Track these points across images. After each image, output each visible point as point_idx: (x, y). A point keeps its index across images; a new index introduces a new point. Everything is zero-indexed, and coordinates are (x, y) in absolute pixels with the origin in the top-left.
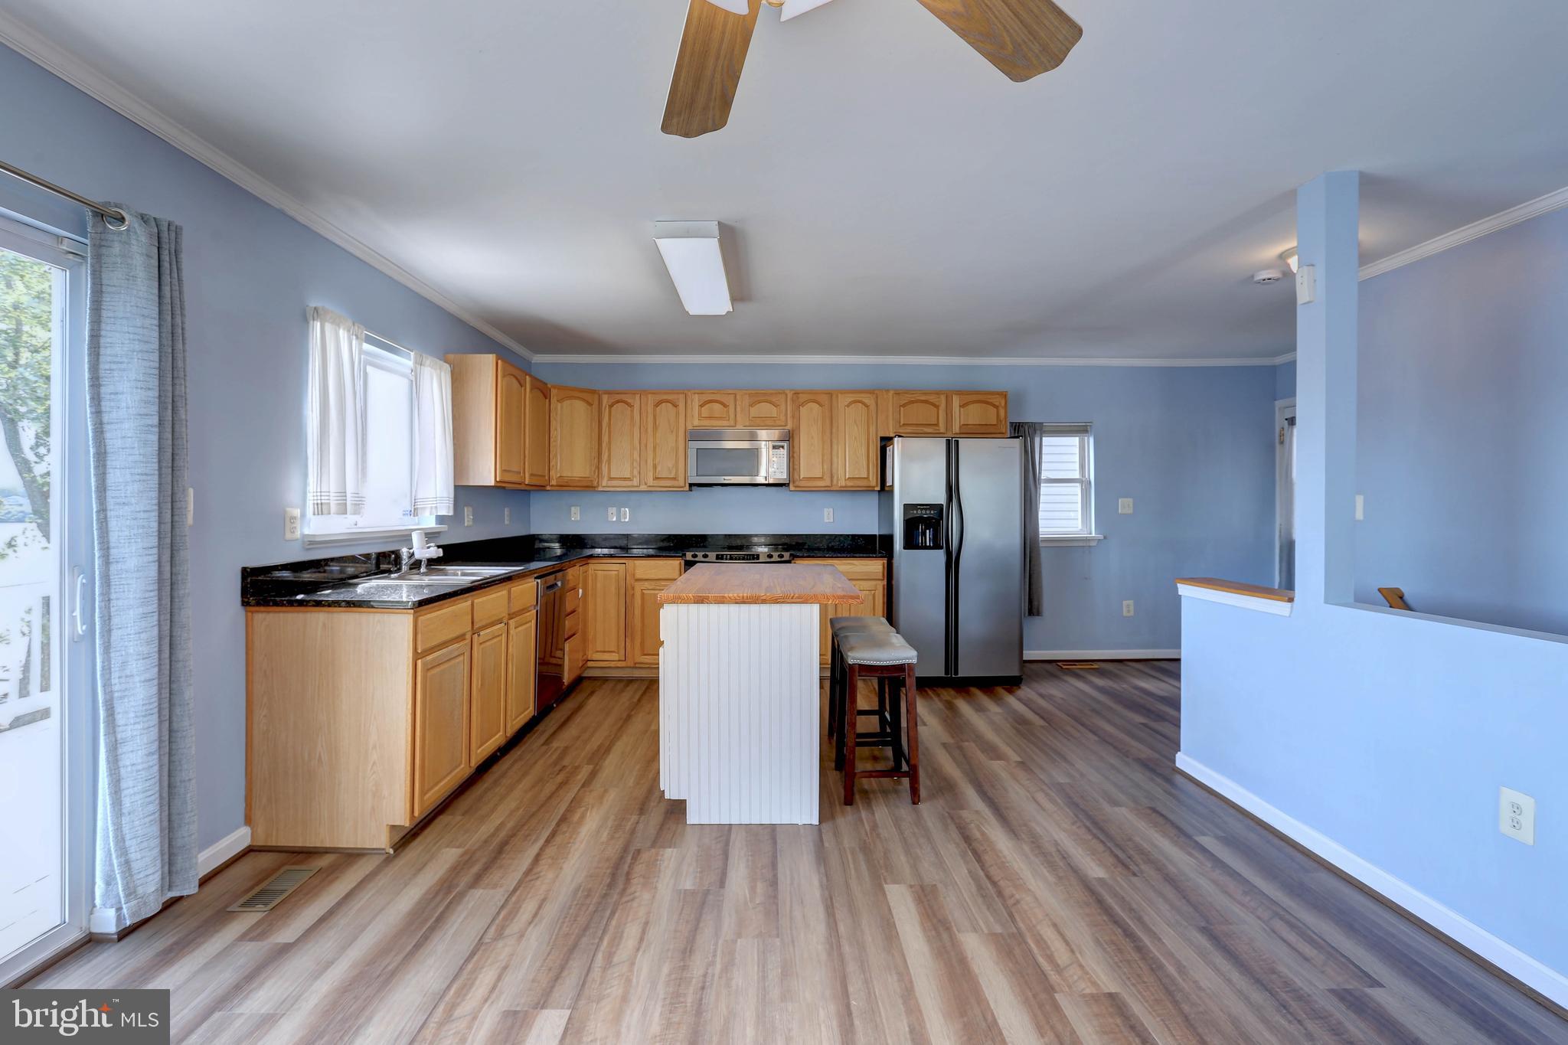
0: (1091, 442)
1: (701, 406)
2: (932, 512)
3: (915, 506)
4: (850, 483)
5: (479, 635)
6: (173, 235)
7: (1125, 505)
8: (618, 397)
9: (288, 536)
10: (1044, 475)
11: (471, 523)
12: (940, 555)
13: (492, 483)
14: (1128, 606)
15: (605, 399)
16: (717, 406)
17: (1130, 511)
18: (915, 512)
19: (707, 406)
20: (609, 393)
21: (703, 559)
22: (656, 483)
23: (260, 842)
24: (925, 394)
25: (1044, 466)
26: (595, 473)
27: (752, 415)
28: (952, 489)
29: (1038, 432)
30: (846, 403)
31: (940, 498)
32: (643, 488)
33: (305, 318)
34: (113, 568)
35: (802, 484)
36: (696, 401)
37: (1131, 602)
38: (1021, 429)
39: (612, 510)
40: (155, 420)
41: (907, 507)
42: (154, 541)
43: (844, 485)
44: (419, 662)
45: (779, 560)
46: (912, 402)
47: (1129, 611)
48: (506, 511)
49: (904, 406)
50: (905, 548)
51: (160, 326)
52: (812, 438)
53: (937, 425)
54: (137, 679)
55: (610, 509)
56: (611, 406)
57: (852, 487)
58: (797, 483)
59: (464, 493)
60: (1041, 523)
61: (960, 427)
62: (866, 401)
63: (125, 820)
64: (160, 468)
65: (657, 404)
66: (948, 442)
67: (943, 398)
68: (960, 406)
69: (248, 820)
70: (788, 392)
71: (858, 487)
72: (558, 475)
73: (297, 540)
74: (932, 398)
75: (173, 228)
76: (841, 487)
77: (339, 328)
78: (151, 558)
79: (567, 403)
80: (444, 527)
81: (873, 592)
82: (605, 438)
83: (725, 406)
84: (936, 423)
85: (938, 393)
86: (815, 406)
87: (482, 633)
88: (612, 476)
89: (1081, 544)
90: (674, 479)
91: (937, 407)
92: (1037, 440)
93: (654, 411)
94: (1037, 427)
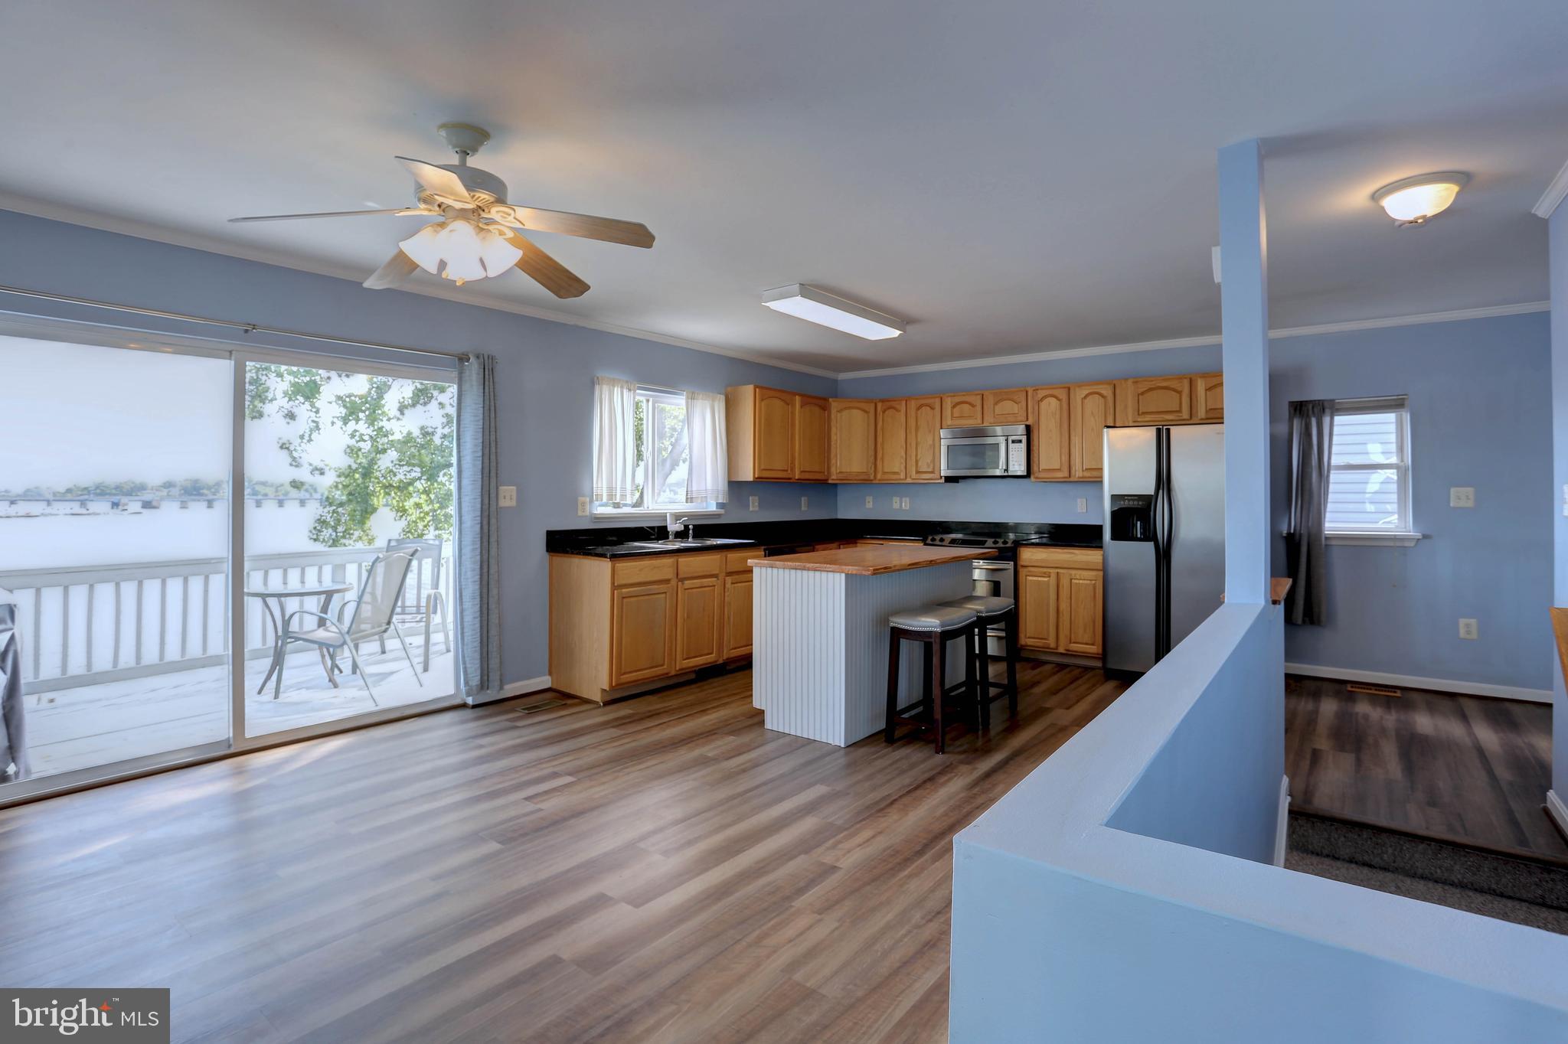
0: (1407, 417)
1: (954, 407)
2: (1140, 503)
3: (1122, 497)
4: (1087, 474)
5: (683, 584)
6: (490, 360)
7: (1461, 497)
8: (888, 404)
9: (580, 513)
10: (1335, 461)
11: (757, 509)
12: (1149, 547)
13: (751, 479)
14: (1467, 625)
15: (879, 405)
16: (966, 407)
17: (1470, 504)
18: (1122, 502)
19: (958, 407)
20: (883, 401)
21: (940, 543)
22: (918, 476)
23: (554, 687)
24: (1165, 380)
25: (1334, 449)
26: (871, 468)
27: (997, 412)
28: (1164, 480)
29: (1327, 411)
30: (1083, 396)
31: (1150, 490)
32: (909, 480)
33: (592, 383)
34: (463, 526)
35: (1042, 475)
36: (948, 403)
37: (1473, 621)
38: (1304, 408)
39: (896, 500)
40: (480, 454)
41: (1115, 498)
42: (479, 513)
43: (1081, 475)
44: (616, 591)
45: (994, 546)
46: (1151, 389)
47: (1468, 632)
48: (804, 500)
49: (1143, 393)
50: (1112, 539)
51: (484, 407)
52: (1051, 431)
53: (1180, 411)
54: (470, 580)
55: (894, 498)
56: (884, 412)
57: (1089, 477)
58: (1036, 475)
59: (735, 487)
60: (1328, 516)
61: (1207, 412)
62: (1104, 392)
63: (465, 647)
64: (482, 478)
65: (918, 408)
66: (1159, 431)
67: (1186, 383)
68: (1206, 390)
69: (550, 674)
70: (1028, 389)
71: (1096, 477)
72: (838, 471)
73: (587, 516)
74: (1174, 384)
75: (490, 357)
76: (1079, 478)
77: (614, 386)
78: (477, 522)
79: (845, 413)
80: (722, 511)
81: (1093, 582)
82: (880, 440)
83: (973, 406)
84: (1178, 409)
85: (1180, 378)
86: (1053, 401)
87: (686, 582)
88: (886, 471)
89: (1391, 544)
90: (932, 472)
91: (1180, 393)
92: (1326, 420)
93: (916, 413)
94: (1326, 404)
